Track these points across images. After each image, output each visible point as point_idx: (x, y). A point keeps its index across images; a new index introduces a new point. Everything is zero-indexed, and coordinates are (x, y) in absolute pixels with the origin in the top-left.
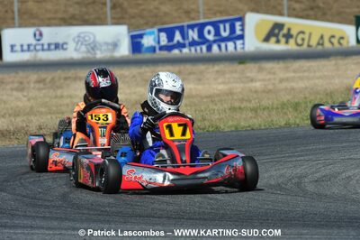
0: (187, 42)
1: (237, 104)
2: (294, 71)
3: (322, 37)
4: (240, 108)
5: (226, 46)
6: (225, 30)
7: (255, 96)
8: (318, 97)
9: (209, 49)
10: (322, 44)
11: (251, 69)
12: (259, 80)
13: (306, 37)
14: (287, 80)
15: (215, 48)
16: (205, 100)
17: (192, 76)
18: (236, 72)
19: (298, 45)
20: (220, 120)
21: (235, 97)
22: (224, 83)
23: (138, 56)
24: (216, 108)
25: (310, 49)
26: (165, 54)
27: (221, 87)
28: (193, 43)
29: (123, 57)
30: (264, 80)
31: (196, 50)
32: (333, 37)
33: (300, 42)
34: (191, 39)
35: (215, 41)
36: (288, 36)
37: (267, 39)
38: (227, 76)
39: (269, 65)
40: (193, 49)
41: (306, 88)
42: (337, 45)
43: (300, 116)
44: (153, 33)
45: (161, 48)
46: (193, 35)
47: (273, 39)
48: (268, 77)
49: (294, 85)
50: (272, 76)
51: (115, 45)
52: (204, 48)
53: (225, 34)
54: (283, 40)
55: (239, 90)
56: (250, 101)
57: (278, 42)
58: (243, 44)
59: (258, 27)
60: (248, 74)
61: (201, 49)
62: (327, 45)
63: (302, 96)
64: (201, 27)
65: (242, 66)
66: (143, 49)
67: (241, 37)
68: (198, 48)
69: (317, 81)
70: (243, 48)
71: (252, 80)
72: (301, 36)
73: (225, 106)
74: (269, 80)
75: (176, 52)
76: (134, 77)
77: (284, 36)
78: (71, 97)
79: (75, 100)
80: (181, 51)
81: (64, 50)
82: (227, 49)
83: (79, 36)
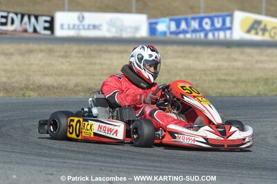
0: (190, 30)
1: (223, 77)
2: (267, 56)
4: (224, 80)
5: (219, 34)
6: (218, 22)
7: (237, 72)
9: (206, 35)
11: (235, 53)
12: (241, 61)
14: (261, 61)
15: (210, 35)
17: (192, 55)
18: (224, 53)
19: (271, 37)
20: (209, 87)
21: (222, 72)
22: (215, 61)
23: (153, 37)
24: (207, 78)
26: (173, 37)
27: (212, 64)
28: (195, 31)
29: (142, 38)
30: (244, 61)
31: (196, 36)
33: (273, 34)
34: (192, 28)
35: (210, 30)
36: (264, 30)
37: (249, 31)
38: (218, 56)
39: (248, 50)
40: (194, 35)
41: (274, 69)
43: (268, 88)
44: (163, 22)
45: (172, 33)
46: (195, 24)
47: (253, 32)
48: (247, 59)
49: (266, 66)
51: (137, 29)
52: (202, 35)
53: (218, 25)
54: (260, 33)
55: (226, 67)
56: (232, 75)
57: (257, 33)
58: (231, 34)
59: (243, 22)
60: (233, 56)
61: (200, 35)
63: (271, 74)
64: (201, 19)
65: (228, 50)
66: (158, 33)
67: (230, 28)
68: (198, 34)
70: (231, 36)
71: (235, 60)
72: (274, 31)
73: (214, 77)
74: (248, 61)
75: (181, 36)
77: (262, 29)
78: (101, 64)
79: (104, 67)
80: (185, 36)
81: (100, 29)
82: (219, 36)
83: (111, 20)
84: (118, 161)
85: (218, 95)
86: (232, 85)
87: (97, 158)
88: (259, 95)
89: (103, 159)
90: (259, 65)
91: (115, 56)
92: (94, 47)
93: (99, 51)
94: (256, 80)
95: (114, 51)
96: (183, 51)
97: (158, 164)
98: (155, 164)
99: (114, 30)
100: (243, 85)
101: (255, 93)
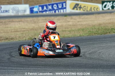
0: (48, 10)
1: (64, 29)
2: (82, 19)
3: (91, 8)
4: (65, 31)
5: (61, 11)
7: (70, 27)
8: (90, 27)
9: (55, 12)
10: (91, 10)
11: (68, 18)
12: (71, 22)
13: (86, 8)
14: (80, 21)
15: (57, 12)
18: (63, 19)
21: (64, 27)
22: (60, 23)
23: (32, 14)
25: (87, 12)
26: (41, 13)
28: (50, 10)
29: (27, 15)
30: (73, 22)
31: (51, 12)
32: (95, 8)
33: (84, 9)
34: (49, 9)
35: (57, 9)
36: (80, 8)
37: (73, 9)
38: (61, 20)
39: (74, 17)
40: (50, 12)
41: (86, 24)
42: (96, 10)
43: (84, 33)
44: (37, 7)
45: (40, 12)
46: (50, 7)
47: (75, 9)
48: (74, 21)
49: (82, 23)
50: (75, 20)
51: (25, 11)
52: (53, 11)
53: (60, 7)
54: (79, 9)
55: (65, 25)
56: (68, 28)
57: (77, 9)
58: (66, 10)
60: (68, 20)
61: (53, 12)
62: (93, 10)
63: (85, 27)
64: (52, 5)
65: (65, 17)
66: (34, 12)
67: (65, 8)
68: (52, 12)
69: (89, 22)
70: (66, 12)
71: (69, 22)
72: (84, 7)
73: (60, 30)
74: (74, 22)
75: (44, 13)
76: (31, 21)
77: (79, 7)
78: (11, 27)
79: (12, 28)
80: (46, 13)
81: (9, 12)
82: (61, 12)
83: (13, 8)
84: (22, 69)
85: (63, 37)
86: (68, 33)
87: (13, 68)
88: (80, 36)
89: (15, 68)
90: (79, 23)
91: (16, 23)
92: (7, 20)
93: (9, 21)
94: (79, 30)
95: (16, 21)
96: (46, 19)
97: (40, 69)
98: (38, 69)
99: (15, 12)
100: (73, 32)
101: (79, 35)
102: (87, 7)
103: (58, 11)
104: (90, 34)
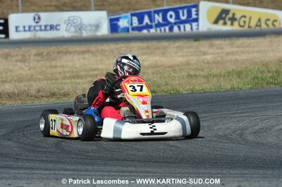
0: (154, 24)
1: (192, 73)
2: (238, 47)
3: (259, 20)
4: (195, 75)
5: (184, 27)
6: (183, 15)
7: (207, 66)
8: (256, 66)
9: (171, 29)
10: (260, 26)
11: (204, 45)
12: (211, 54)
13: (247, 20)
14: (232, 53)
15: (176, 28)
16: (168, 69)
17: (158, 51)
18: (192, 47)
19: (240, 26)
20: (180, 85)
21: (191, 67)
22: (183, 56)
23: (116, 35)
24: (176, 75)
25: (250, 30)
26: (136, 33)
27: (180, 59)
28: (159, 25)
29: (103, 36)
30: (214, 54)
31: (161, 30)
32: (268, 20)
33: (242, 24)
34: (156, 22)
35: (175, 23)
36: (233, 19)
37: (216, 22)
38: (185, 50)
39: (217, 42)
40: (158, 29)
41: (247, 60)
42: (271, 26)
43: (242, 81)
44: (127, 17)
45: (134, 29)
46: (159, 18)
47: (221, 22)
48: (217, 51)
49: (238, 57)
50: (220, 51)
51: (98, 26)
52: (167, 28)
53: (183, 18)
54: (229, 22)
55: (195, 61)
56: (203, 70)
57: (225, 24)
58: (198, 25)
59: (209, 12)
60: (202, 49)
61: (165, 29)
62: (264, 26)
63: (244, 66)
64: (165, 12)
65: (196, 43)
66: (119, 30)
67: (196, 20)
68: (163, 29)
69: (255, 55)
70: (198, 29)
71: (205, 54)
72: (243, 19)
73: (184, 74)
74: (218, 53)
75: (145, 31)
76: (112, 51)
77: (230, 19)
78: (63, 67)
79: (66, 69)
80: (149, 31)
81: (58, 30)
82: (185, 29)
83: (69, 19)
84: (90, 168)
85: (190, 92)
86: (203, 80)
87: (68, 167)
88: (233, 89)
90: (230, 57)
91: (76, 57)
92: (53, 48)
93: (59, 52)
95: (75, 52)
96: (148, 48)
97: (133, 169)
98: (130, 169)
99: (72, 29)
100: (215, 79)
101: (229, 87)
102: (250, 18)
103: (179, 28)
104: (256, 83)
